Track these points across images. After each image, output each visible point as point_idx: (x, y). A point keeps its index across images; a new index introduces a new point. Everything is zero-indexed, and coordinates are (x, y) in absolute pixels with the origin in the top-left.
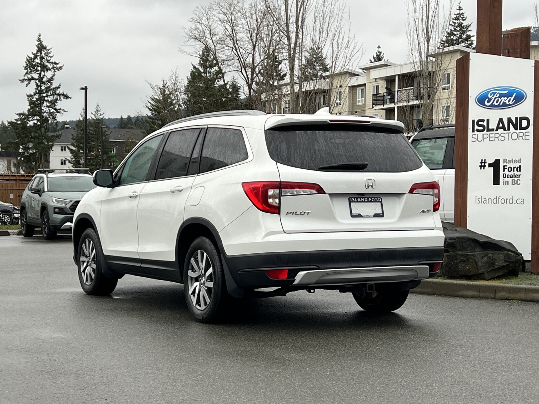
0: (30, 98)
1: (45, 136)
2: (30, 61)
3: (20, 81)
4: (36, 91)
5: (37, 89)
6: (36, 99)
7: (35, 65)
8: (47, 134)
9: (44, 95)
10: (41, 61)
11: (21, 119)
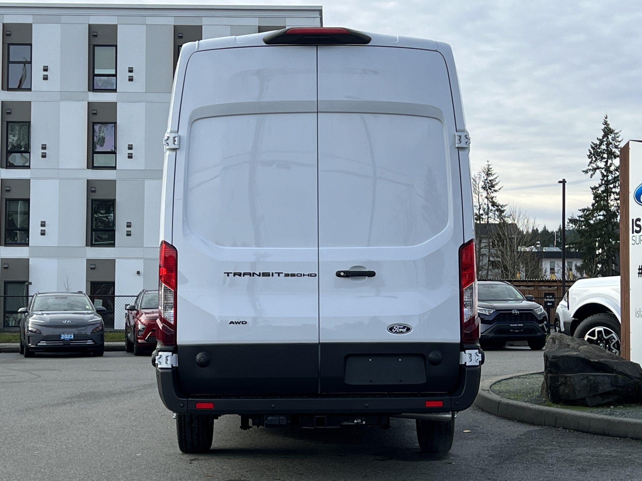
0: (594, 191)
1: (612, 233)
2: (596, 148)
3: (583, 171)
4: (602, 183)
5: (602, 180)
6: (602, 191)
7: (601, 152)
8: (614, 231)
9: (612, 186)
10: (607, 147)
11: (585, 215)
